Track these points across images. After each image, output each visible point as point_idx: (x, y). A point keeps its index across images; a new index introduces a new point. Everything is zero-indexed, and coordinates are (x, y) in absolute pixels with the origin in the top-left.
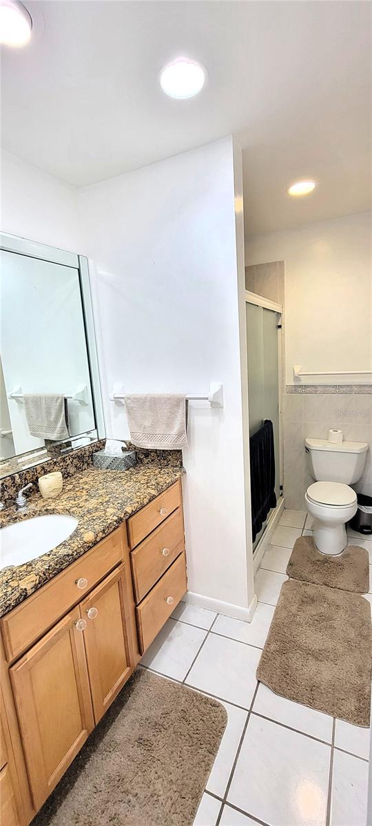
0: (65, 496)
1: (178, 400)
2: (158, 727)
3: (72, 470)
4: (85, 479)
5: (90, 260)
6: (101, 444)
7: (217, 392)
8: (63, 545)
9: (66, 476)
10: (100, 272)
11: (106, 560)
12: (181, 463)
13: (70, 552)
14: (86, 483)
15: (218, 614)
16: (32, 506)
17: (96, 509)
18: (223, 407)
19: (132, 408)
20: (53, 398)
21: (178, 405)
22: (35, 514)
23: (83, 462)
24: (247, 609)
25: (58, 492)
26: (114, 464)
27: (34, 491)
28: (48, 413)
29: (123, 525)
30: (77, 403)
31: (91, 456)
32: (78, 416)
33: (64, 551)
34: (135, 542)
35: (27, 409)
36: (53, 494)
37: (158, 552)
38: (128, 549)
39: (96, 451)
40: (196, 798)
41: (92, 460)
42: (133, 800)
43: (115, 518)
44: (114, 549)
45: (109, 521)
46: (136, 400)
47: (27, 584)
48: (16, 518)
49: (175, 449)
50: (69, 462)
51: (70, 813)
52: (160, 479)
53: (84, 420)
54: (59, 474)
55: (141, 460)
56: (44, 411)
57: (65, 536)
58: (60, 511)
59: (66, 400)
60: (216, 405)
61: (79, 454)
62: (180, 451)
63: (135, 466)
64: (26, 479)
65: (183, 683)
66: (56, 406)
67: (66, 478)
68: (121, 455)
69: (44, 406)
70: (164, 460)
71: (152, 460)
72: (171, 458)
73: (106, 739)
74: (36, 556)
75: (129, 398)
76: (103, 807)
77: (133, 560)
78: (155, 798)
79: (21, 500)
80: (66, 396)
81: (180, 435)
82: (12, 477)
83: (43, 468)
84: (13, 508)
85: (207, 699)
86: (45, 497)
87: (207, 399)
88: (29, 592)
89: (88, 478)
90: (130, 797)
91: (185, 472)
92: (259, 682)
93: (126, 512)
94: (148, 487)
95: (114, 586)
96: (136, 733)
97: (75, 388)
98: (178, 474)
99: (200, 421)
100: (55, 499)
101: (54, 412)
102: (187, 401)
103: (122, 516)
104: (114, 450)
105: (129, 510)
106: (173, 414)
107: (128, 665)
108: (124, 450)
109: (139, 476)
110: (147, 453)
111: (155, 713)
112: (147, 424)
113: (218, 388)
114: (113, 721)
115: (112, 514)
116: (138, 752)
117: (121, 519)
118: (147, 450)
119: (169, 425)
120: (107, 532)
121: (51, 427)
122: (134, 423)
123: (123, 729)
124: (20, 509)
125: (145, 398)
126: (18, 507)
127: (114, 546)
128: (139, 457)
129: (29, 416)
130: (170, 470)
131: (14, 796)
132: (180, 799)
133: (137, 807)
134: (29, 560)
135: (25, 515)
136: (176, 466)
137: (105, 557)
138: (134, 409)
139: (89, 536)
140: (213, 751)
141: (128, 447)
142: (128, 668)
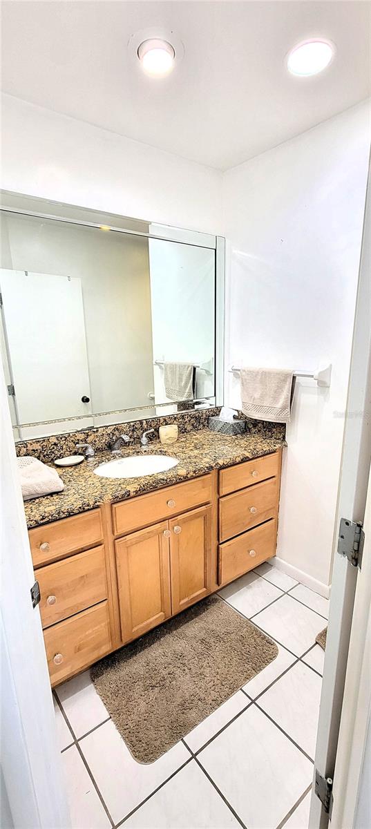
0: (178, 445)
1: (287, 376)
2: (219, 638)
3: (189, 427)
4: (198, 436)
5: (227, 240)
6: (217, 411)
7: (324, 371)
8: (163, 473)
9: (182, 431)
10: (234, 251)
11: (195, 495)
12: (284, 437)
13: (165, 478)
14: (197, 439)
15: (299, 583)
16: (152, 447)
17: (196, 457)
18: (329, 387)
19: (246, 379)
20: (185, 366)
21: (285, 381)
22: (152, 452)
23: (199, 422)
24: (326, 586)
25: (173, 441)
26: (225, 428)
27: (155, 436)
28: (180, 379)
29: (214, 473)
30: (203, 372)
31: (208, 419)
32: (203, 383)
33: (161, 477)
34: (224, 491)
35: (166, 374)
36: (168, 442)
37: (246, 508)
38: (217, 496)
39: (213, 416)
40: (233, 690)
41: (208, 423)
42: (187, 671)
43: (207, 465)
44: (203, 490)
45: (202, 466)
46: (250, 373)
47: (132, 489)
48: (139, 452)
49: (281, 422)
50: (187, 420)
51: (144, 659)
52: (258, 446)
53: (206, 388)
54: (176, 427)
55: (250, 429)
56: (177, 376)
57: (166, 468)
58: (170, 454)
59: (195, 369)
60: (323, 385)
61: (197, 415)
62: (284, 425)
63: (243, 433)
64: (151, 426)
65: (249, 620)
66: (187, 373)
67: (183, 433)
68: (232, 421)
69: (178, 373)
70: (269, 431)
71: (259, 431)
72: (275, 430)
73: (180, 630)
74: (143, 475)
75: (244, 371)
76: (166, 665)
77: (220, 506)
78: (203, 676)
79: (144, 440)
80: (195, 365)
81: (283, 408)
82: (141, 422)
83: (165, 420)
84: (139, 445)
85: (265, 637)
86: (163, 443)
87: (312, 376)
88: (132, 494)
89: (199, 436)
90: (186, 668)
91: (286, 446)
92: (317, 643)
93: (218, 463)
94: (246, 450)
95: (200, 519)
96: (202, 635)
97: (202, 359)
98: (278, 446)
99: (305, 398)
100: (168, 445)
101: (184, 378)
102: (294, 378)
103: (213, 465)
104: (227, 417)
105: (221, 462)
106: (279, 389)
107: (205, 587)
108: (235, 417)
109: (242, 442)
110: (256, 423)
111: (221, 630)
112: (257, 395)
113: (328, 366)
114: (188, 622)
115: (206, 462)
116: (200, 647)
117: (212, 467)
118: (256, 420)
119: (275, 399)
120: (198, 475)
121: (181, 393)
122: (246, 393)
123: (193, 628)
124: (143, 447)
125: (258, 372)
126: (142, 445)
127: (204, 488)
128: (247, 426)
129: (166, 380)
130: (273, 441)
131: (110, 623)
132: (220, 685)
133: (188, 676)
134: (138, 476)
135: (145, 451)
136: (279, 439)
137: (194, 493)
138: (248, 381)
139: (183, 472)
140: (257, 669)
141: (239, 416)
142: (205, 589)
